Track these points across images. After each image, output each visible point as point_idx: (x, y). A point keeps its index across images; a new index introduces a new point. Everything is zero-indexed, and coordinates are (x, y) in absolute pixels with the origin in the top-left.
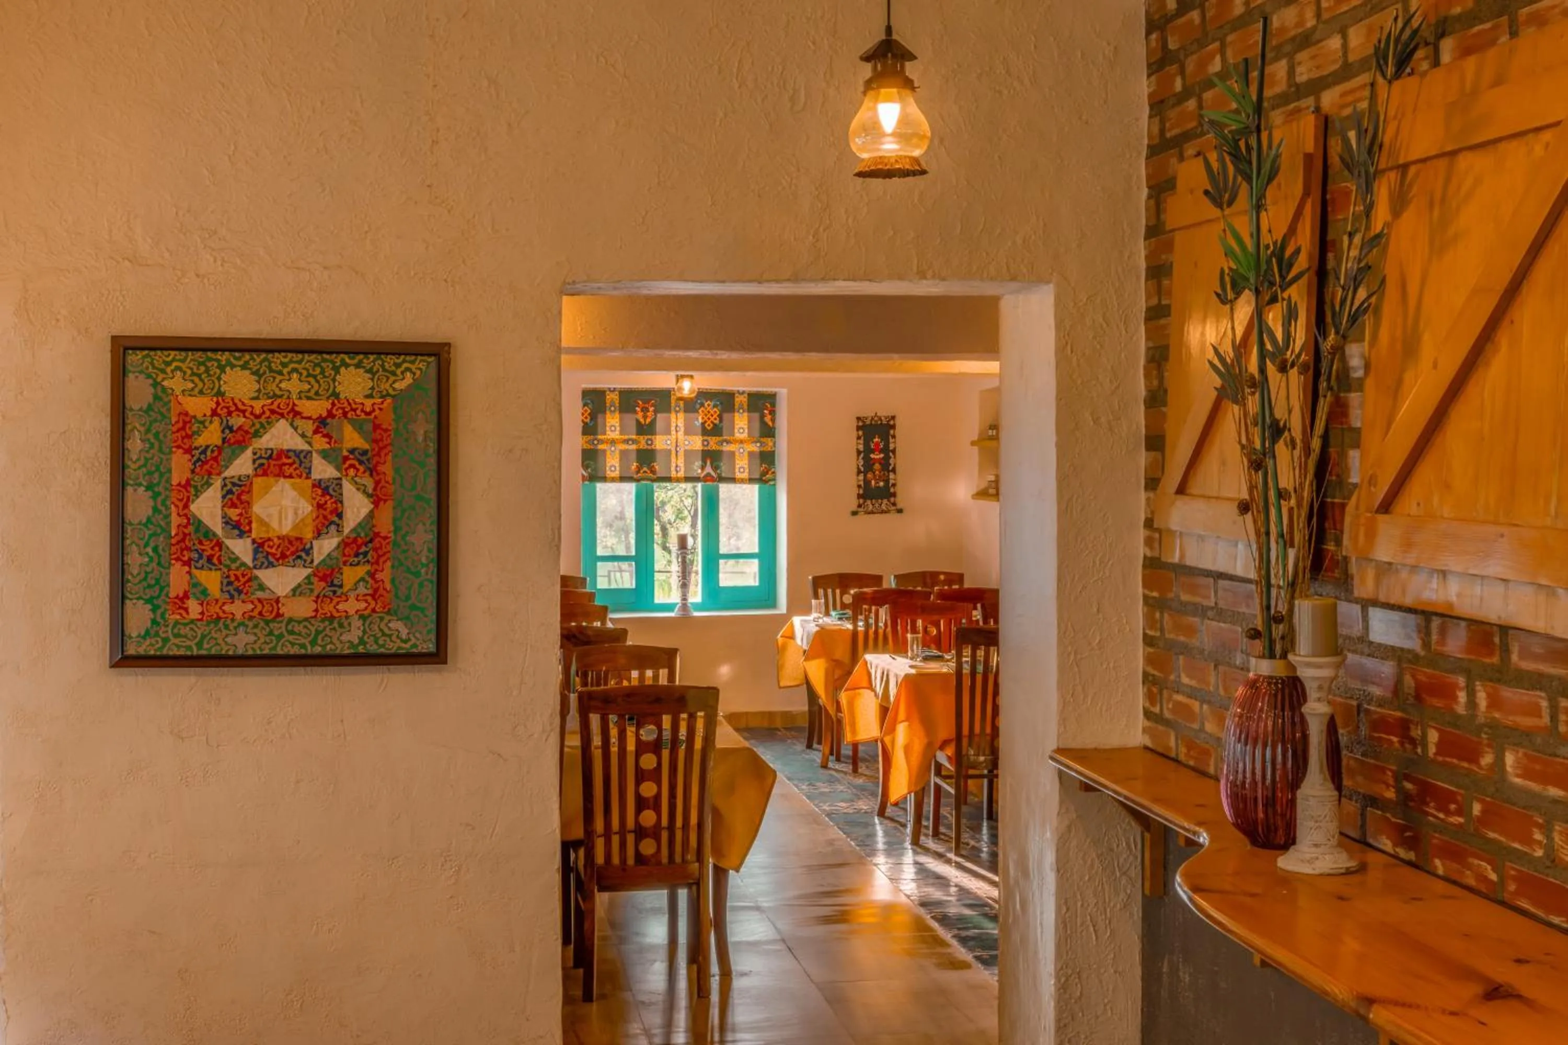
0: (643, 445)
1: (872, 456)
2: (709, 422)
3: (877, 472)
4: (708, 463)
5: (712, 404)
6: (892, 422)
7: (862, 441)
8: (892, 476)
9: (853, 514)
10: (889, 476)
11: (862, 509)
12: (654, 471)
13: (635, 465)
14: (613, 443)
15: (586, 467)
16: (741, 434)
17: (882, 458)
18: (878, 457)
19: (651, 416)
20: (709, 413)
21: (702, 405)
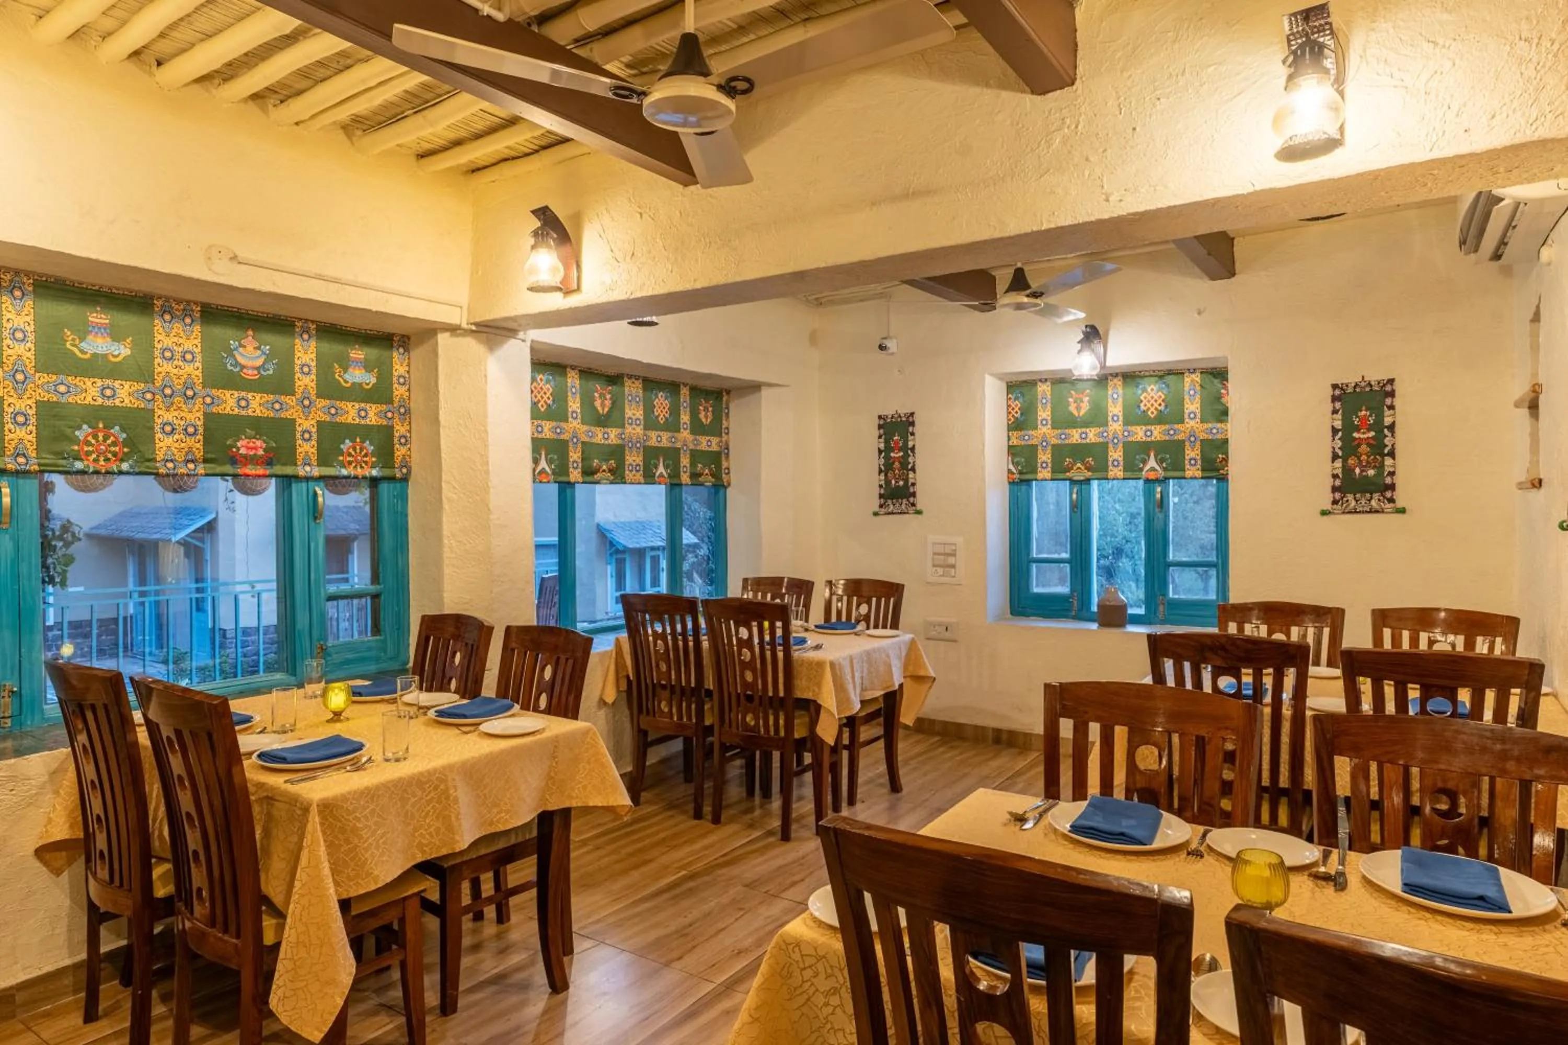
0: (1076, 438)
1: (1356, 435)
2: (1152, 409)
3: (1364, 457)
5: (1155, 388)
6: (1388, 388)
7: (1339, 416)
8: (1388, 461)
9: (1324, 513)
10: (1383, 461)
11: (1339, 507)
12: (1088, 467)
13: (1068, 460)
14: (1045, 438)
15: (1016, 465)
16: (1192, 420)
17: (1373, 438)
18: (1365, 436)
19: (1085, 406)
20: (1152, 399)
21: (1145, 390)
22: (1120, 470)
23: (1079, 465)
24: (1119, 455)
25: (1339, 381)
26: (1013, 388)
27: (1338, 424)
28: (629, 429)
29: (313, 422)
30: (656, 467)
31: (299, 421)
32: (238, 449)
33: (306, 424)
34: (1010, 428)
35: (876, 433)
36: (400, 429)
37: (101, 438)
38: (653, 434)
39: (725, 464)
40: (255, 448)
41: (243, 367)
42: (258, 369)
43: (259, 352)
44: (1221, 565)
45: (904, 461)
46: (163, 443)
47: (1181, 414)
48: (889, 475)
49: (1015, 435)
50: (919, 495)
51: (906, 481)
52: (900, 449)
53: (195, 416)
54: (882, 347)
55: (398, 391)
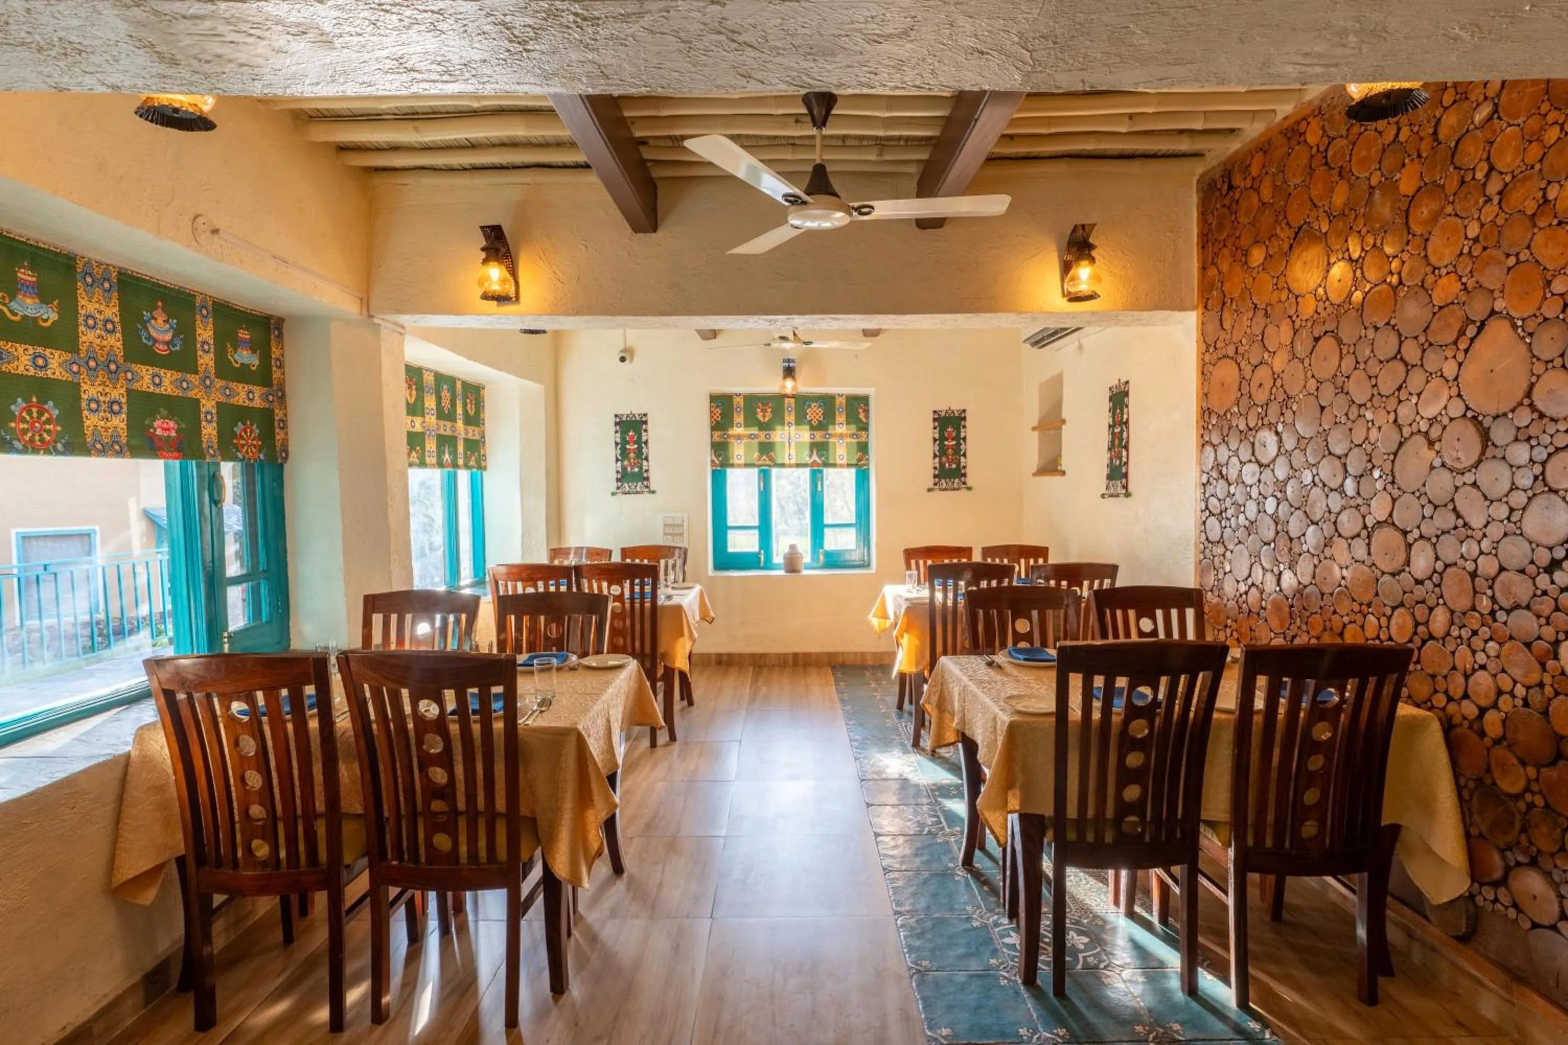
0: (762, 438)
1: (946, 443)
2: (815, 420)
3: (950, 457)
4: (815, 452)
5: (816, 405)
6: (962, 415)
7: (937, 431)
8: (962, 459)
9: (930, 490)
11: (938, 486)
12: (771, 459)
13: (756, 454)
14: (739, 437)
15: (718, 456)
16: (841, 426)
17: (955, 445)
18: (951, 444)
19: (769, 415)
20: (815, 412)
21: (810, 406)
22: (793, 461)
23: (764, 458)
24: (793, 452)
25: (937, 409)
26: (714, 398)
27: (937, 436)
28: (427, 418)
29: (214, 403)
30: (444, 453)
31: (203, 402)
32: (155, 429)
33: (208, 405)
34: (713, 429)
35: (612, 428)
36: (278, 414)
37: (35, 415)
38: (442, 424)
39: (482, 452)
40: (168, 429)
41: (155, 341)
42: (167, 343)
43: (168, 326)
45: (639, 452)
46: (91, 421)
47: (834, 424)
48: (626, 463)
49: (717, 434)
50: (651, 479)
51: (641, 467)
52: (635, 443)
53: (118, 393)
54: (623, 359)
55: (276, 374)
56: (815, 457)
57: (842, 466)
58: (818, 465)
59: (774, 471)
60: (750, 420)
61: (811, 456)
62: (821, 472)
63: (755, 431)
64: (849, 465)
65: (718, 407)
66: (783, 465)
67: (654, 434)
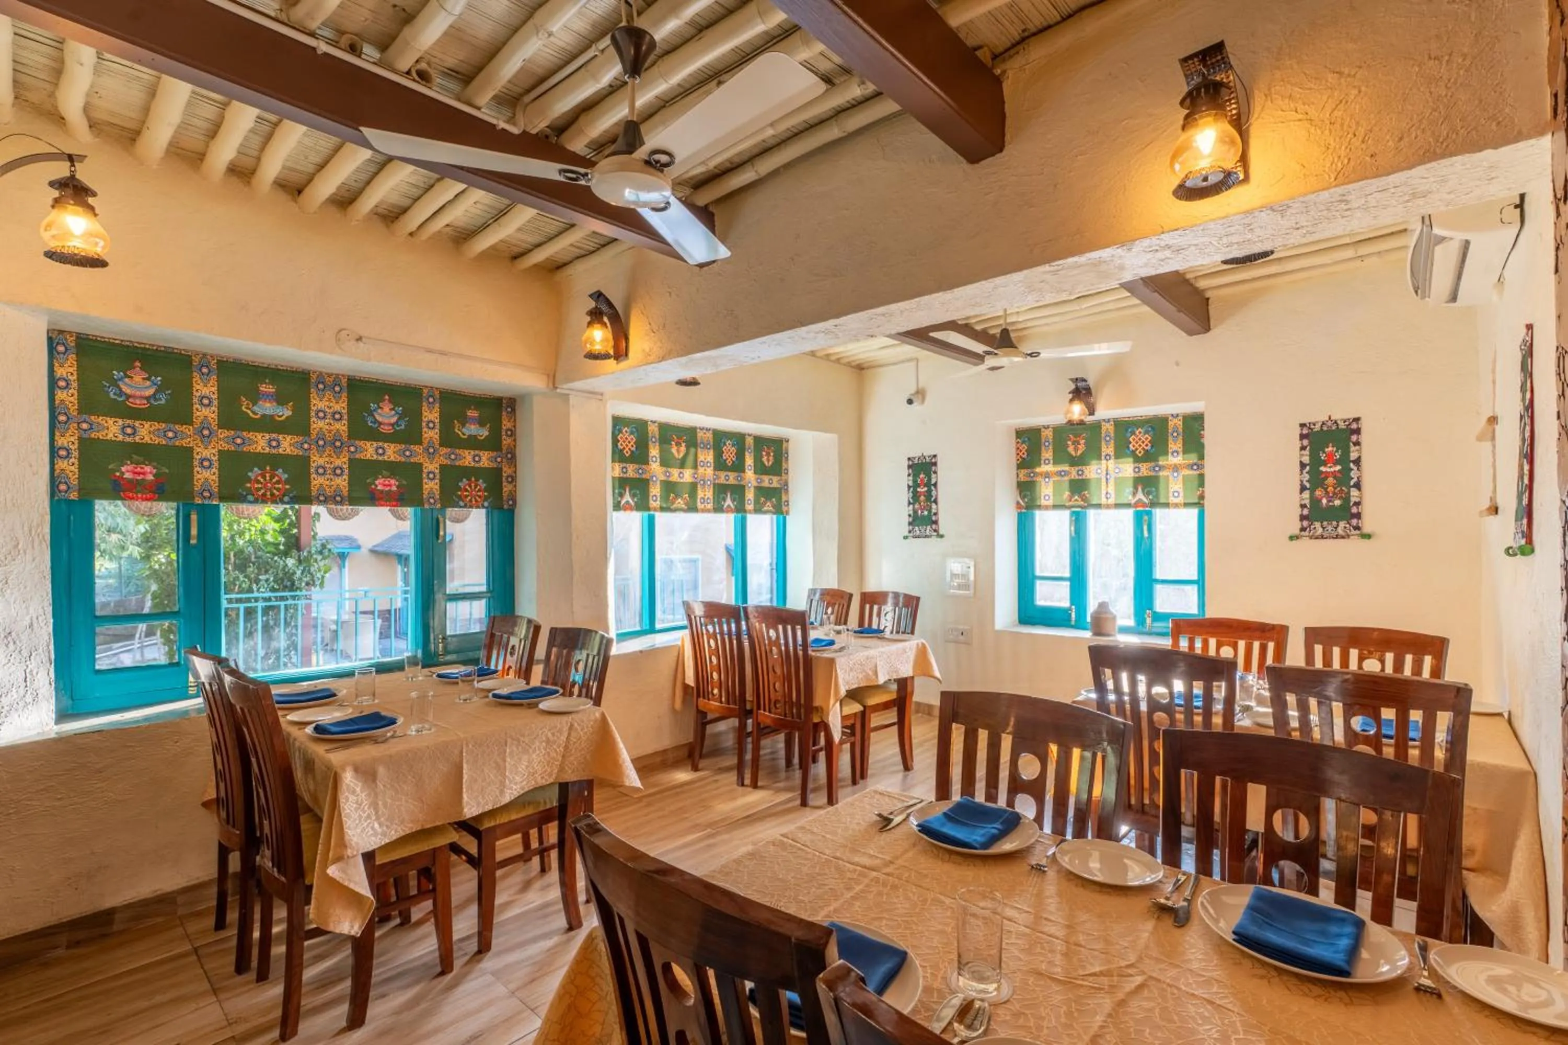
0: (1074, 474)
1: (1323, 469)
2: (1140, 449)
3: (1330, 489)
4: (1140, 489)
5: (1142, 431)
6: (1354, 426)
7: (1307, 452)
8: (1354, 492)
9: (1291, 538)
10: (1349, 493)
11: (1306, 533)
12: (1084, 499)
13: (1067, 493)
14: (1047, 475)
15: (1023, 498)
16: (1175, 458)
17: (1339, 471)
18: (1332, 470)
19: (1082, 448)
20: (1140, 440)
21: (1133, 433)
22: (1111, 501)
23: (1076, 497)
24: (1111, 489)
25: (1306, 420)
26: (1021, 434)
27: (1306, 460)
28: (701, 470)
29: (437, 465)
30: (724, 500)
31: (425, 465)
32: (376, 486)
33: (431, 466)
34: (1020, 467)
35: (906, 471)
36: (507, 471)
37: (268, 478)
38: (722, 475)
39: (784, 498)
40: (390, 485)
41: (380, 424)
42: (392, 425)
43: (393, 412)
44: (1200, 583)
45: (928, 495)
46: (317, 481)
47: (1166, 453)
48: (917, 506)
49: (1023, 472)
50: (941, 522)
51: (930, 511)
52: (925, 485)
53: (342, 461)
54: (910, 402)
55: (506, 441)
56: (1140, 495)
57: (1176, 505)
58: (1144, 505)
59: (1091, 513)
60: (1061, 455)
61: (1134, 494)
62: (1149, 514)
63: (1066, 468)
64: (1186, 505)
65: (1024, 442)
66: (1099, 506)
67: (944, 476)
